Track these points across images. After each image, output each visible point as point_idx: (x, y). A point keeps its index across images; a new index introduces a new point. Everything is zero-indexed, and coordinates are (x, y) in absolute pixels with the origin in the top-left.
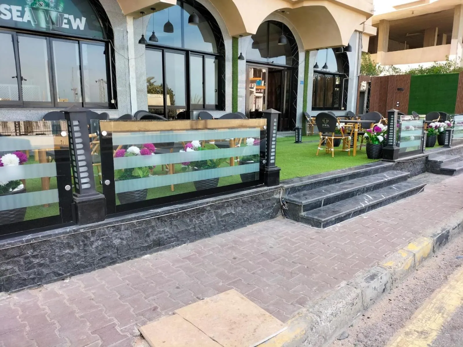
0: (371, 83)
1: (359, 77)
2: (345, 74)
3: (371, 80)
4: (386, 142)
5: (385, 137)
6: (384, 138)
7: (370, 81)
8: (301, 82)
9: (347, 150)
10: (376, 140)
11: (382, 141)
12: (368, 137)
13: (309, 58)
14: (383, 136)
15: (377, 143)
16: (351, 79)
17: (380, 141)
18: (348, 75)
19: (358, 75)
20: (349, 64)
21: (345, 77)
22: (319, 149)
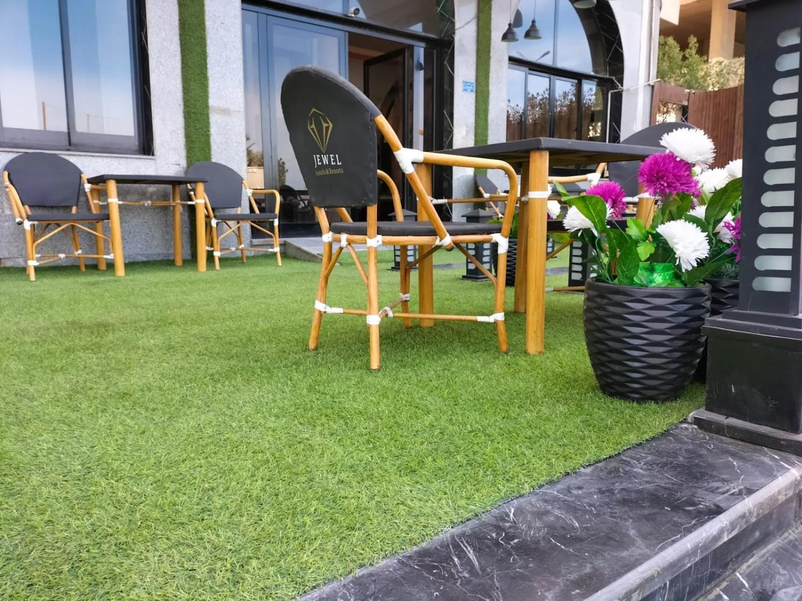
0: (687, 107)
1: (653, 87)
2: (614, 78)
3: (688, 100)
4: (729, 268)
5: (727, 236)
6: (714, 239)
7: (686, 103)
8: (465, 83)
9: (490, 319)
10: (652, 258)
11: (701, 263)
12: (587, 231)
13: (490, 14)
14: (707, 225)
15: (660, 279)
16: (628, 90)
17: (686, 267)
18: (621, 81)
19: (651, 83)
20: (622, 49)
21: (614, 86)
22: (321, 314)
